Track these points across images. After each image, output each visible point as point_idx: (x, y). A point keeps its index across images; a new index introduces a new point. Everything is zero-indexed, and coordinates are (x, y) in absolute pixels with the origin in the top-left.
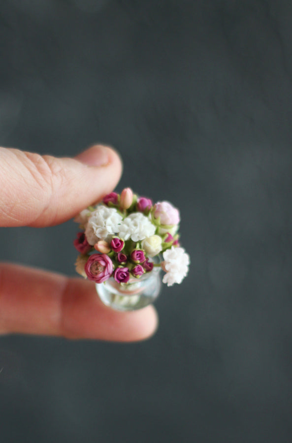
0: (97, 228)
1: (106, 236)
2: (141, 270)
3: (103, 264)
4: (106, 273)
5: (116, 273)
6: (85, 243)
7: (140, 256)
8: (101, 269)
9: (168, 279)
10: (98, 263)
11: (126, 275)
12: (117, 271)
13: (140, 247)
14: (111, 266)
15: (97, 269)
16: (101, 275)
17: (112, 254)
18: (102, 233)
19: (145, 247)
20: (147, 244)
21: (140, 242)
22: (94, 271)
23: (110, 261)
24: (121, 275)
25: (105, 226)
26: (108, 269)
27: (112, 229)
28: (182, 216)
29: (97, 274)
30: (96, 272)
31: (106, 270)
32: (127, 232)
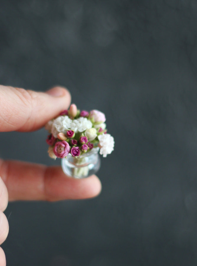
0: (58, 127)
1: (63, 130)
2: (86, 146)
3: (64, 146)
4: (66, 151)
5: (72, 150)
6: (52, 138)
7: (85, 139)
8: (62, 149)
9: (103, 152)
10: (60, 146)
11: (78, 151)
12: (72, 149)
13: (84, 135)
14: (68, 147)
15: (60, 149)
16: (63, 152)
17: (68, 140)
18: (61, 129)
19: (87, 134)
20: (88, 133)
21: (84, 132)
22: (59, 151)
23: (68, 144)
24: (75, 151)
25: (62, 125)
26: (67, 148)
27: (67, 126)
28: (107, 117)
29: (61, 152)
30: (60, 151)
31: (66, 149)
32: (75, 127)
